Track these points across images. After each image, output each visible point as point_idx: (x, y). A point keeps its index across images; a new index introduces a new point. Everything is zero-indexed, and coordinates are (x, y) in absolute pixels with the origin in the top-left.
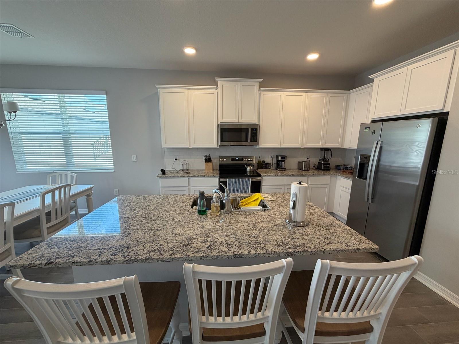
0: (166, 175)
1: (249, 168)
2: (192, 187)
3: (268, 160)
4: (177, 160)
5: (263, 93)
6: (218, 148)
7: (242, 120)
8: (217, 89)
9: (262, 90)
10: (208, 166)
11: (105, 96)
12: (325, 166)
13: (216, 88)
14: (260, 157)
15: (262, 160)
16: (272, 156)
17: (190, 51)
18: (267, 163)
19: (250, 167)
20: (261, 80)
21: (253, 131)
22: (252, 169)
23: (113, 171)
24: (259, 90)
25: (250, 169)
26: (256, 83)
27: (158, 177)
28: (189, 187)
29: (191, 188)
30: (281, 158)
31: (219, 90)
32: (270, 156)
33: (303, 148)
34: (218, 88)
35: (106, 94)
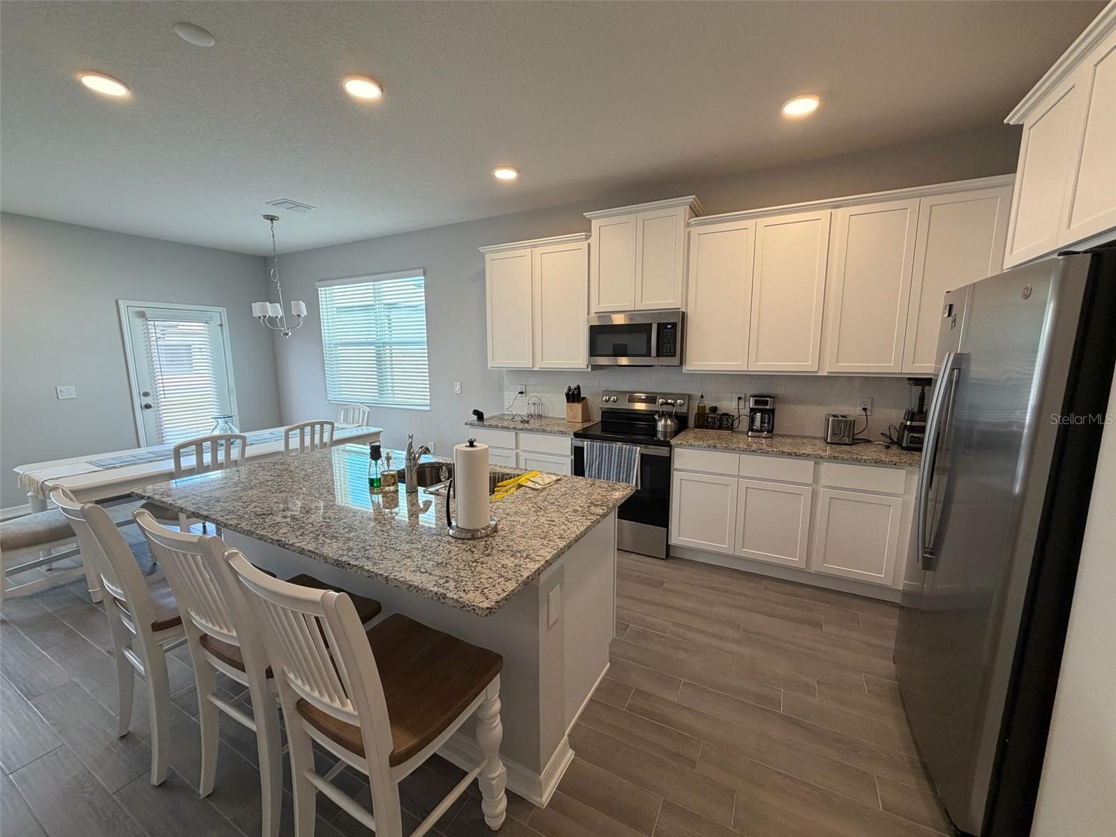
0: (485, 423)
1: (663, 422)
2: (525, 451)
3: (728, 405)
4: (524, 395)
5: (695, 231)
6: (590, 370)
7: (644, 303)
8: (588, 237)
9: (693, 223)
10: (572, 410)
11: (423, 278)
12: (915, 435)
13: (585, 235)
14: (702, 397)
15: (709, 403)
16: (743, 396)
17: (506, 175)
18: (723, 414)
19: (666, 421)
20: (691, 198)
21: (666, 330)
22: (671, 426)
23: (428, 408)
24: (688, 225)
25: (666, 426)
26: (677, 210)
27: (466, 424)
28: (517, 451)
29: (523, 456)
30: (756, 400)
31: (593, 240)
32: (736, 396)
33: (826, 375)
34: (590, 236)
35: (424, 274)
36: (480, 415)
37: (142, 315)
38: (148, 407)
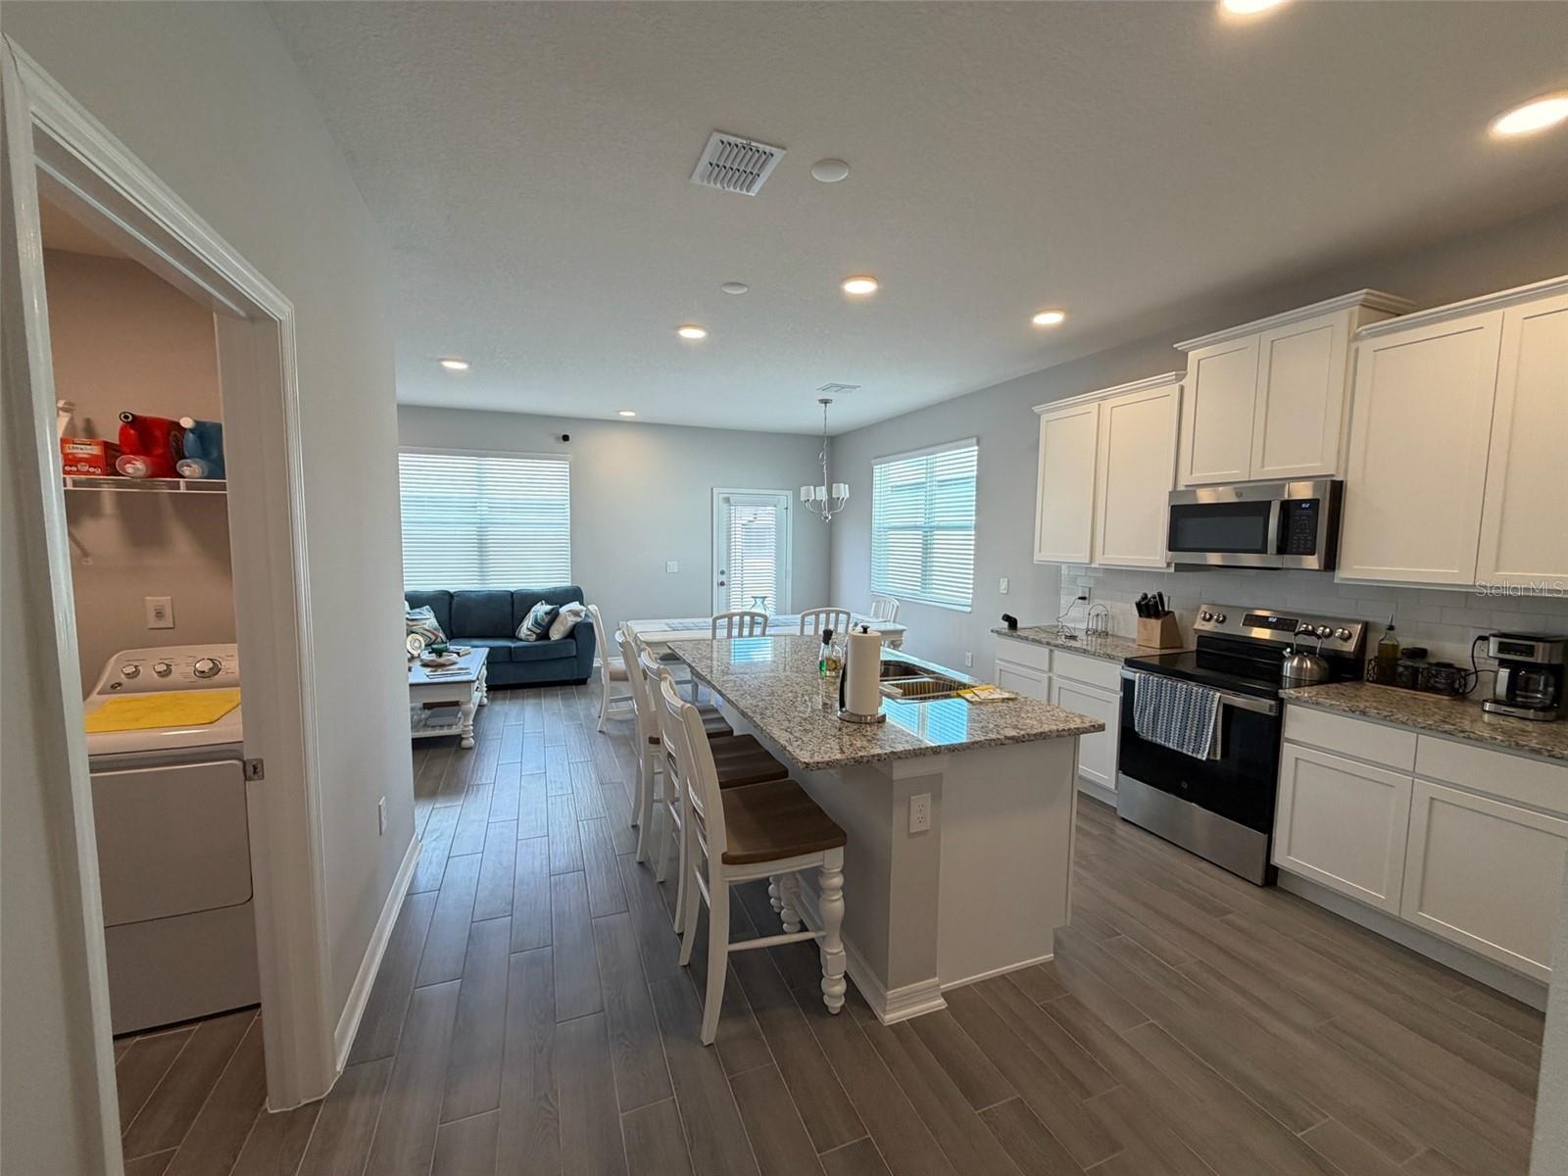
0: (1018, 633)
2: (1060, 676)
4: (1087, 601)
5: (1367, 346)
6: (1172, 570)
7: (1266, 469)
8: (1180, 378)
9: (1364, 333)
10: (1146, 630)
11: (976, 448)
13: (1176, 375)
14: (1391, 628)
15: (1406, 641)
17: (1049, 319)
18: (1439, 665)
19: (1301, 661)
20: (1360, 295)
21: (1299, 512)
22: (1311, 669)
23: (969, 609)
24: (1355, 337)
25: (1299, 669)
26: (1340, 315)
27: (992, 631)
28: (1051, 675)
29: (1057, 683)
30: (1501, 643)
31: (1189, 382)
34: (1184, 376)
35: (978, 443)
36: (1012, 623)
37: (727, 500)
38: (722, 584)
